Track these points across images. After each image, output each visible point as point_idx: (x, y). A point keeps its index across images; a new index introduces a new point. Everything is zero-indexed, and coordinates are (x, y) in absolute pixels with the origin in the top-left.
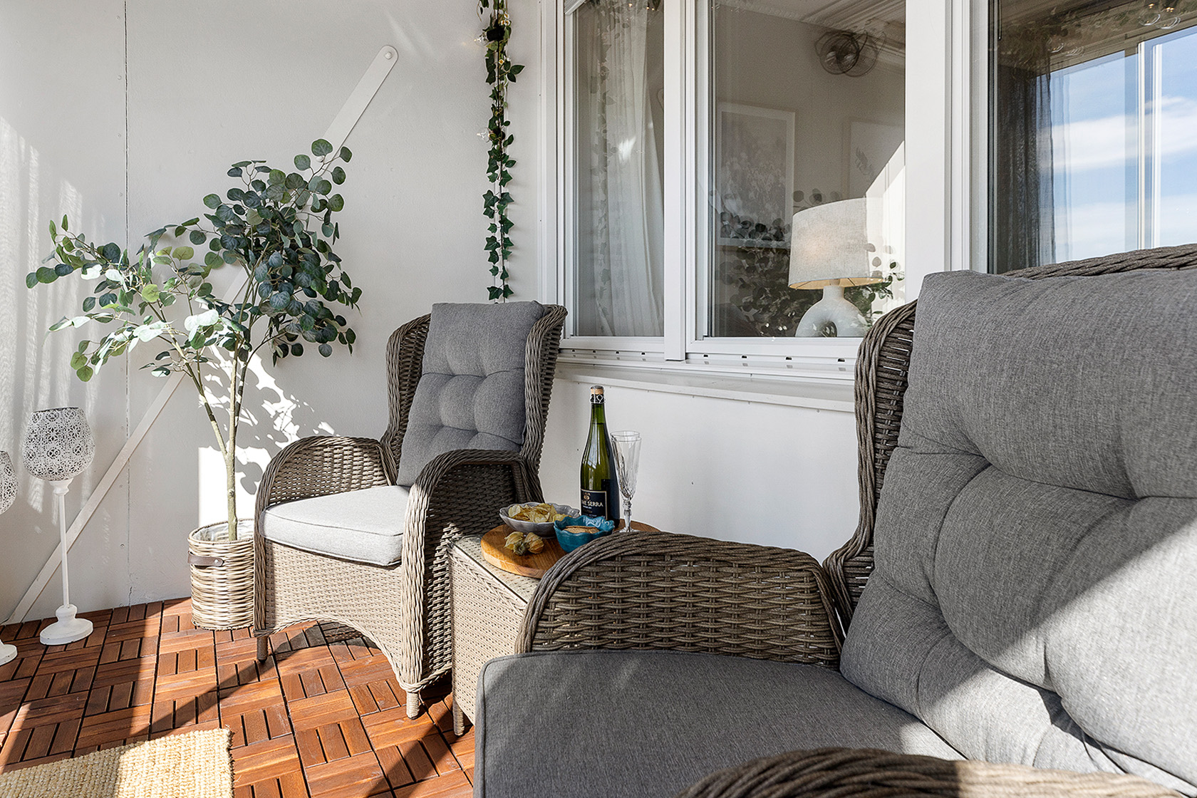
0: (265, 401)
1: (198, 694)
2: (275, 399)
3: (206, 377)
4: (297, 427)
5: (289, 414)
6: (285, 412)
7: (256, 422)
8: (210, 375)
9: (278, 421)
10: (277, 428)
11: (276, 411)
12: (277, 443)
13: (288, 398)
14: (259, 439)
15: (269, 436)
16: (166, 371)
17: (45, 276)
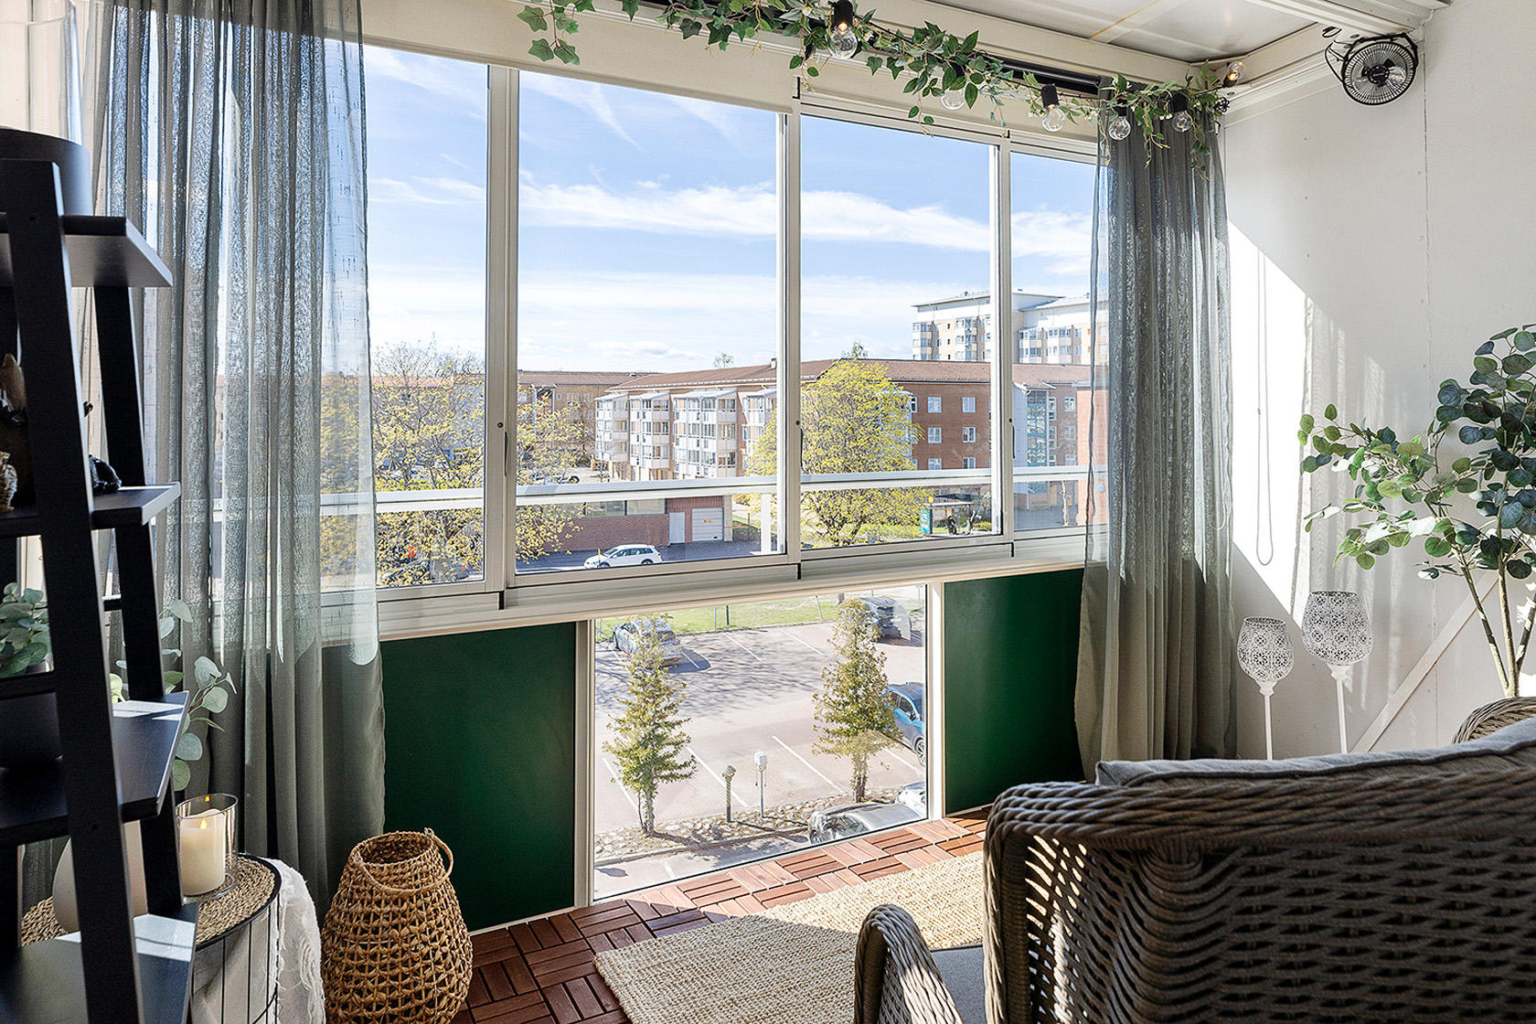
16: (1435, 573)
17: (1310, 465)
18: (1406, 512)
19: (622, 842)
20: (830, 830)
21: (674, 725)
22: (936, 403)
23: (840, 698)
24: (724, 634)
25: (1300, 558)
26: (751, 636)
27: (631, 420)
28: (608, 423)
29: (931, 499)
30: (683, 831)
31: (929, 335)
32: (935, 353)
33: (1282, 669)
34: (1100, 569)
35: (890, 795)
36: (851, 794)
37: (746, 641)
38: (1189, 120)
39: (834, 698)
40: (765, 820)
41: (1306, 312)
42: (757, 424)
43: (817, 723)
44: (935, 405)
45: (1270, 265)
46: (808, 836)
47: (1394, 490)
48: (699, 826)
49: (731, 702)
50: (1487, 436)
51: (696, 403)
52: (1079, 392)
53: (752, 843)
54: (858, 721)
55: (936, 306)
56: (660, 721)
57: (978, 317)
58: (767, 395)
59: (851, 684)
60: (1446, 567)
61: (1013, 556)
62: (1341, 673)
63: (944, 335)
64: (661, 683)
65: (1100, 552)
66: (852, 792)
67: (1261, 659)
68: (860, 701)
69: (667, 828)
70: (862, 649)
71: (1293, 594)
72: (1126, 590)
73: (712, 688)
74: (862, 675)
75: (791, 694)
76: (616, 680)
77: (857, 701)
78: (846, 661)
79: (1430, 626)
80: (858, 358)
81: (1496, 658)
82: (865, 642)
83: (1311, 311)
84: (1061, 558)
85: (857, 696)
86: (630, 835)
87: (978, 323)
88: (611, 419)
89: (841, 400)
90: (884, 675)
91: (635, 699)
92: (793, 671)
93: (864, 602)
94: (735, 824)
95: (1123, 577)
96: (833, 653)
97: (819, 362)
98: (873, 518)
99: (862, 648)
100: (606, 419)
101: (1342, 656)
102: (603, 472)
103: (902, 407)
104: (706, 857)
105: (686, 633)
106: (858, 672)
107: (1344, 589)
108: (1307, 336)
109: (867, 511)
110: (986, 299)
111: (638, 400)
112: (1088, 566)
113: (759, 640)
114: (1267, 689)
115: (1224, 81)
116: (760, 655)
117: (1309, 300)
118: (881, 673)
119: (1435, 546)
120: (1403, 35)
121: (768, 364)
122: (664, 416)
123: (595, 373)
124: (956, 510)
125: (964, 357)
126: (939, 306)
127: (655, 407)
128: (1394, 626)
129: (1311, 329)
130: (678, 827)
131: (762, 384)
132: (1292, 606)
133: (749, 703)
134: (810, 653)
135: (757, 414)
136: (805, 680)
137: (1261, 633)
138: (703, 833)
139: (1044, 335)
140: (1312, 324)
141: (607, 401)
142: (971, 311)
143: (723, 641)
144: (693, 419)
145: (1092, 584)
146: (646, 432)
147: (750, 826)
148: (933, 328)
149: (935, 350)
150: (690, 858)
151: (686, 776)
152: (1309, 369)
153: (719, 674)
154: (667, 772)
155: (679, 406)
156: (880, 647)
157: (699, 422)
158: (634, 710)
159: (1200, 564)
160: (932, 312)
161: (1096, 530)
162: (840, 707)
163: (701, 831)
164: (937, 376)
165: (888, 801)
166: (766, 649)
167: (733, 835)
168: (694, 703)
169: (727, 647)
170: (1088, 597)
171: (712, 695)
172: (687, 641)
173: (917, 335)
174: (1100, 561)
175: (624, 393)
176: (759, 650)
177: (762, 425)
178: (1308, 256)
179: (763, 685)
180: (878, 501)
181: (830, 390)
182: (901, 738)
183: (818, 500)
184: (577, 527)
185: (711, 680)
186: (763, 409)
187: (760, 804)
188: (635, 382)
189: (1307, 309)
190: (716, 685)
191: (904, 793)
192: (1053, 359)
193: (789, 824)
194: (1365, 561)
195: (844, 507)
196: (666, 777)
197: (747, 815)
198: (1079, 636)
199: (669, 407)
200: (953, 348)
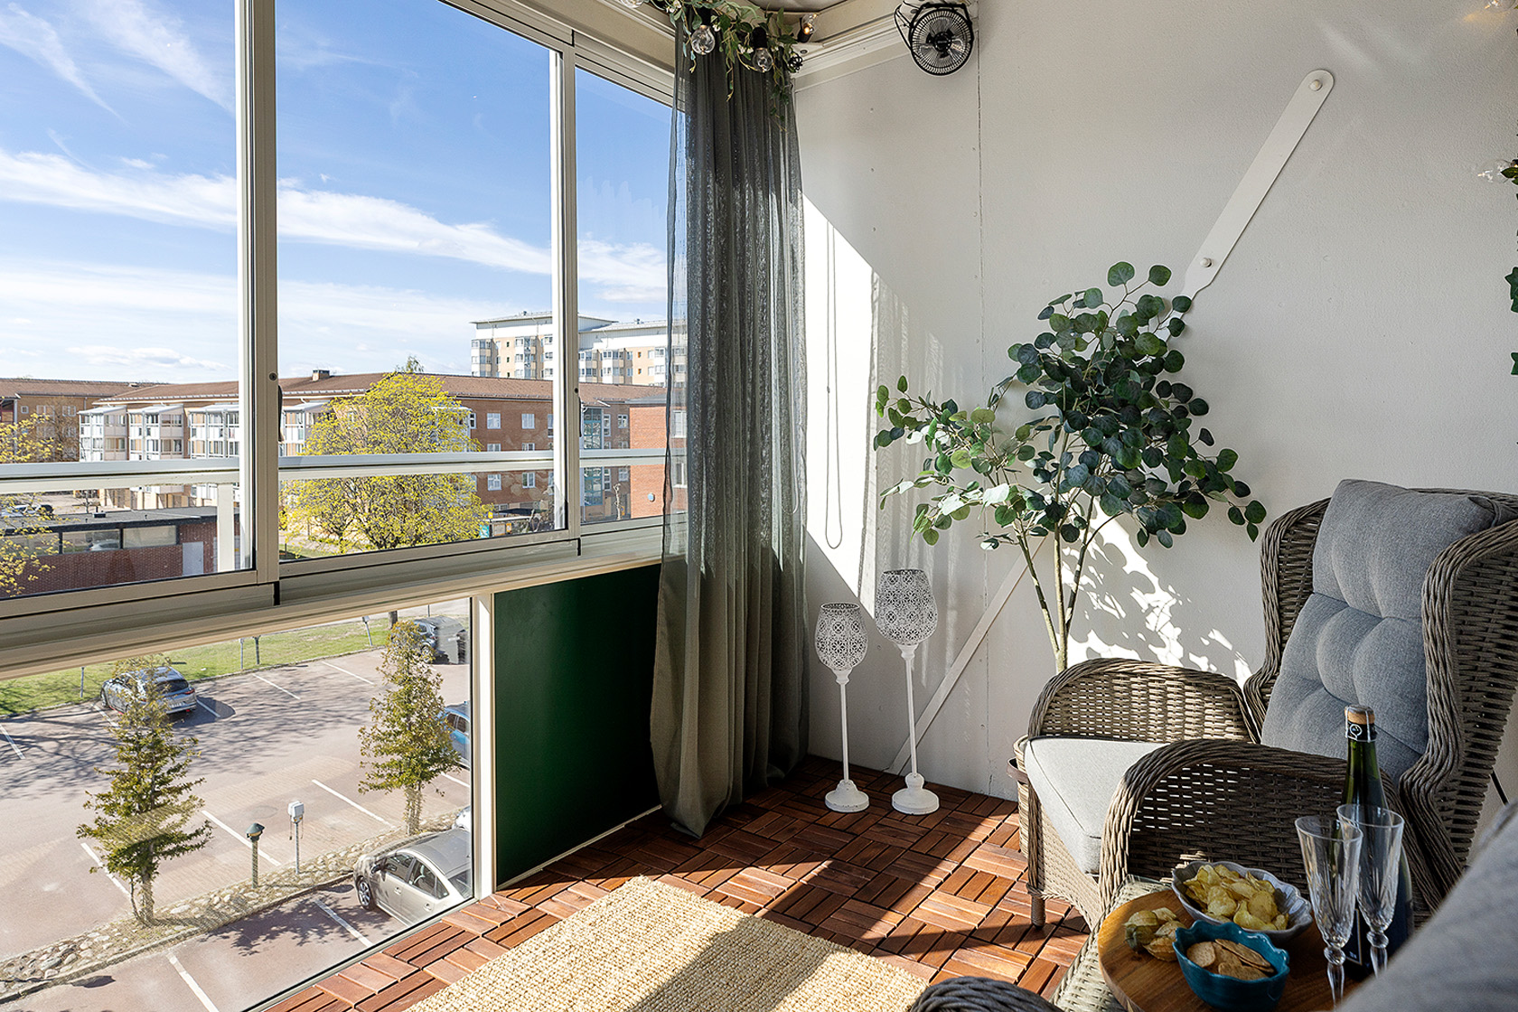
0: (1134, 589)
1: (948, 929)
2: (1149, 588)
3: (1064, 550)
4: (1178, 631)
5: (1167, 610)
6: (1161, 607)
7: (1123, 615)
8: (1068, 548)
9: (1151, 618)
10: (1151, 627)
11: (1149, 605)
12: (1150, 646)
13: (1165, 589)
14: (1127, 637)
15: (1140, 635)
16: (995, 543)
17: (884, 439)
18: (972, 483)
19: (108, 941)
20: (379, 872)
21: (181, 789)
22: (495, 420)
23: (391, 728)
24: (254, 674)
25: (866, 539)
26: (287, 673)
27: (130, 438)
28: (97, 442)
29: (490, 515)
30: (193, 911)
31: (488, 352)
32: (494, 370)
33: (858, 655)
34: (678, 562)
35: (447, 820)
36: (403, 828)
37: (281, 679)
38: (769, 59)
39: (384, 729)
40: (301, 875)
41: (873, 286)
42: (296, 440)
43: (365, 759)
44: (494, 421)
45: (840, 239)
46: (353, 884)
47: (964, 461)
48: (217, 899)
49: (261, 750)
50: (1050, 400)
51: (219, 418)
52: (631, 409)
53: (284, 905)
54: (411, 749)
55: (495, 324)
56: (162, 787)
57: (537, 337)
58: (307, 409)
59: (402, 712)
60: (1005, 536)
61: (579, 554)
62: (908, 653)
63: (503, 353)
64: (163, 743)
65: (679, 543)
66: (404, 826)
67: (839, 647)
68: (413, 728)
69: (172, 912)
70: (415, 674)
71: (861, 576)
72: (707, 584)
73: (236, 737)
74: (415, 701)
75: (336, 730)
76: (105, 747)
77: (410, 729)
78: (397, 688)
79: (981, 596)
80: (412, 372)
81: (1048, 622)
82: (419, 665)
83: (877, 286)
84: (633, 554)
85: (411, 724)
86: (119, 931)
87: (537, 342)
88: (102, 436)
89: (393, 414)
90: (440, 698)
91: (125, 768)
92: (339, 706)
93: (418, 623)
94: (263, 889)
95: (703, 570)
96: (382, 681)
97: (369, 375)
98: (429, 536)
99: (415, 672)
100: (94, 437)
101: (913, 635)
102: (90, 500)
103: (461, 423)
104: (225, 934)
105: (202, 678)
106: (411, 699)
107: (907, 566)
108: (873, 312)
109: (422, 529)
110: (547, 319)
111: (138, 414)
112: (665, 561)
113: (297, 677)
114: (843, 678)
115: (799, 36)
116: (298, 693)
117: (875, 274)
118: (437, 697)
119: (1004, 515)
120: (963, 6)
121: (309, 376)
122: (177, 432)
123: (78, 382)
124: (516, 525)
125: (523, 375)
126: (498, 324)
127: (164, 422)
128: (951, 601)
129: (877, 304)
130: (186, 907)
131: (302, 398)
132: (859, 589)
133: (284, 747)
134: (359, 683)
135: (295, 430)
136: (352, 714)
137: (838, 619)
138: (222, 907)
139: (599, 356)
140: (878, 299)
141: (96, 415)
142: (529, 331)
143: (249, 684)
144: (214, 435)
145: (670, 581)
146: (151, 450)
147: (282, 886)
148: (492, 345)
149: (495, 368)
150: (203, 940)
151: (198, 846)
152: (876, 345)
153: (248, 720)
154: (172, 846)
155: (195, 422)
156: (435, 669)
157: (222, 439)
158: (123, 780)
159: (777, 552)
160: (491, 330)
161: (673, 520)
162: (391, 738)
163: (219, 905)
164: (495, 392)
165: (445, 828)
166: (307, 685)
167: (261, 901)
168: (214, 758)
169: (257, 689)
170: (665, 598)
171: (237, 745)
172: (204, 688)
173: (476, 352)
174: (678, 554)
175: (120, 406)
176: (296, 688)
177: (302, 442)
178: (875, 229)
179: (302, 726)
180: (434, 518)
181: (381, 403)
182: (458, 759)
183: (368, 519)
184: (46, 566)
185: (235, 729)
186: (303, 425)
187: (295, 860)
188: (136, 394)
189: (873, 284)
190: (242, 733)
191: (461, 817)
192: (607, 379)
193: (331, 874)
194: (930, 536)
195: (396, 527)
196: (171, 853)
197: (279, 876)
198: (655, 643)
199: (183, 422)
200: (512, 366)
